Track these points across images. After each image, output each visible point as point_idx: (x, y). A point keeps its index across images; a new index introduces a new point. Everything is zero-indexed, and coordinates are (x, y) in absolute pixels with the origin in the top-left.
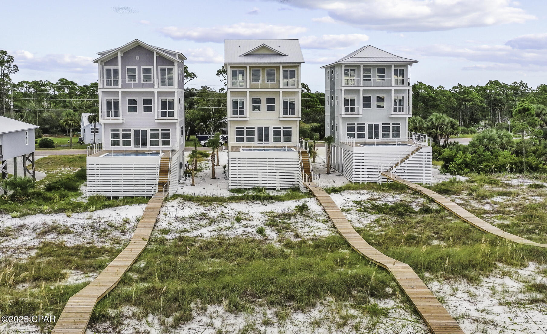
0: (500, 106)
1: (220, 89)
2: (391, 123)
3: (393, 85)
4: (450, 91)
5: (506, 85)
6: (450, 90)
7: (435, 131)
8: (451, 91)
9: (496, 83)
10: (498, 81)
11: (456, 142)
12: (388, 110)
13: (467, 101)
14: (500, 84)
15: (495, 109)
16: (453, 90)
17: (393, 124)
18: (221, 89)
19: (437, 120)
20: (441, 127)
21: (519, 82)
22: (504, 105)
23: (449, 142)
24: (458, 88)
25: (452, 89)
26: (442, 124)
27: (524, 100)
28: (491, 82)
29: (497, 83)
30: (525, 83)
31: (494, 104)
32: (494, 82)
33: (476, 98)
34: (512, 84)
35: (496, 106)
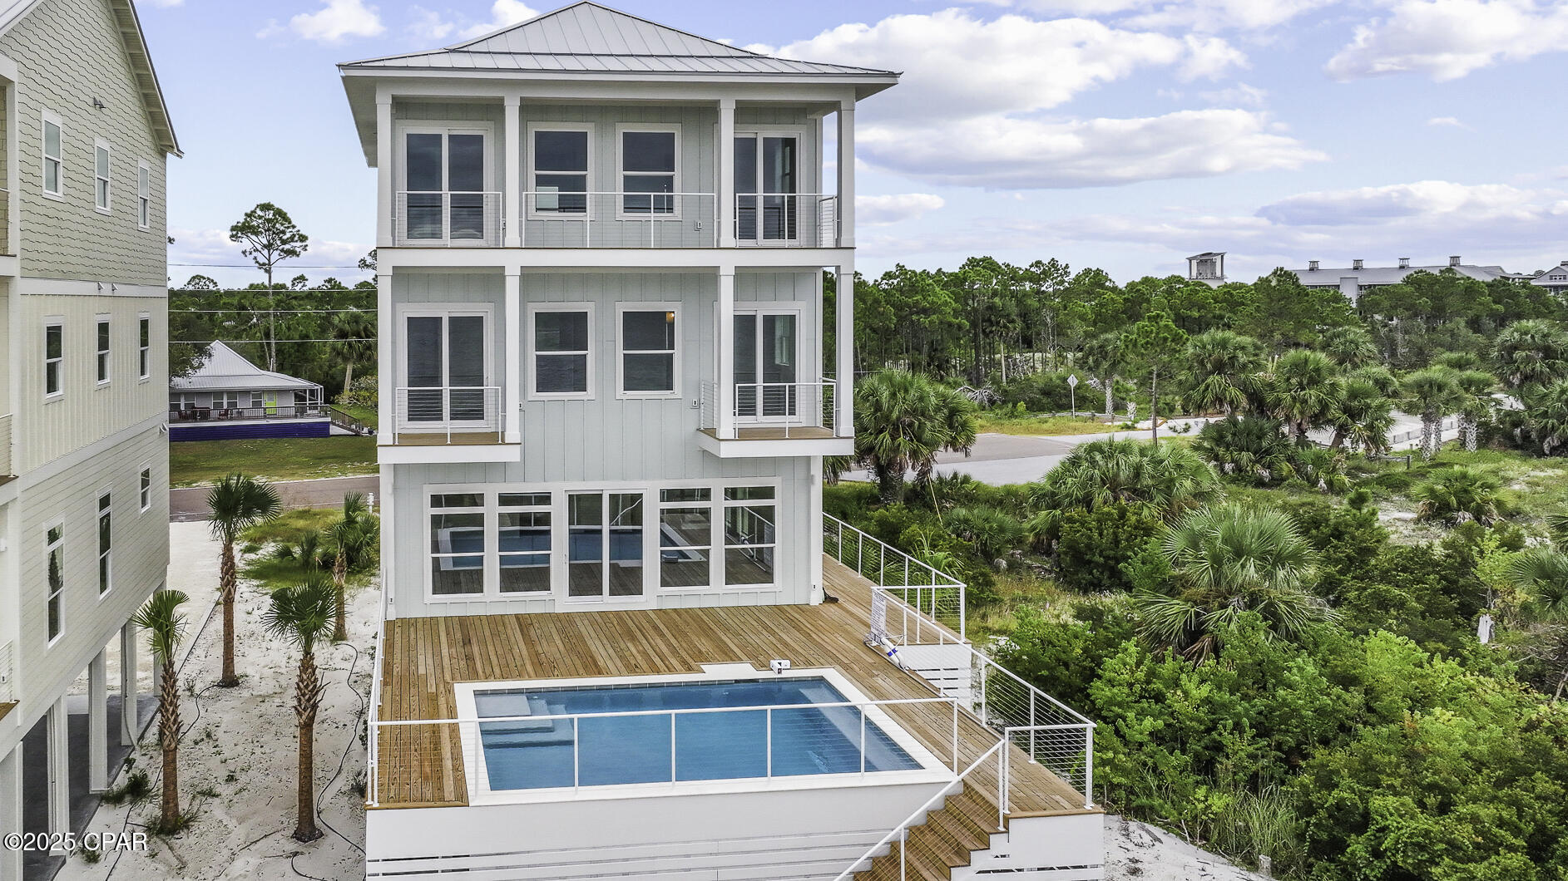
0: (1005, 326)
1: (295, 279)
2: (718, 486)
3: (728, 237)
4: (876, 284)
5: (1014, 271)
6: (876, 281)
7: (889, 441)
8: (879, 284)
9: (988, 264)
10: (991, 258)
11: (961, 476)
12: (697, 405)
13: (925, 311)
14: (1000, 267)
15: (991, 332)
16: (885, 281)
17: (732, 493)
18: (298, 278)
19: (893, 395)
20: (911, 425)
21: (1046, 261)
22: (1013, 321)
23: (933, 476)
24: (898, 277)
25: (883, 279)
26: (914, 412)
27: (1158, 315)
28: (973, 262)
29: (992, 264)
30: (1062, 263)
31: (989, 320)
32: (980, 260)
33: (946, 303)
34: (1031, 266)
35: (992, 324)
